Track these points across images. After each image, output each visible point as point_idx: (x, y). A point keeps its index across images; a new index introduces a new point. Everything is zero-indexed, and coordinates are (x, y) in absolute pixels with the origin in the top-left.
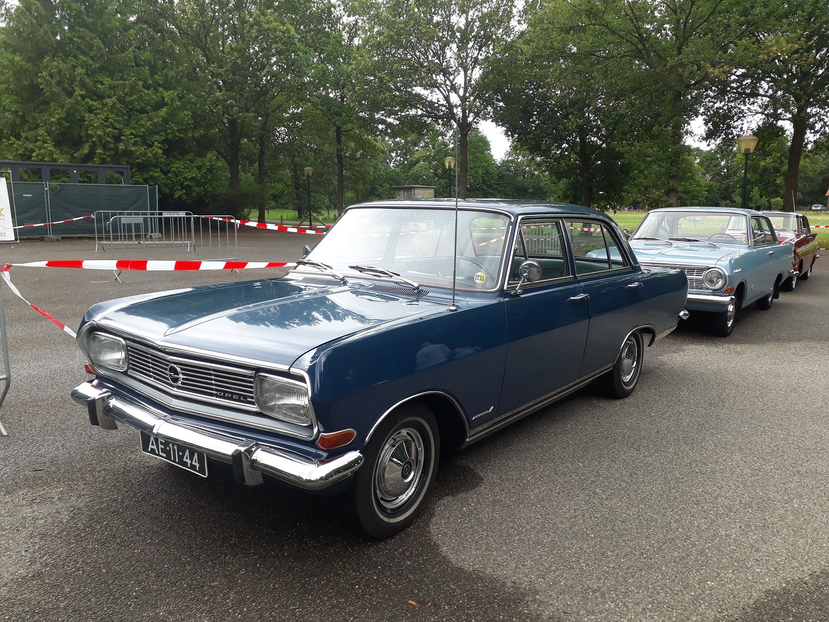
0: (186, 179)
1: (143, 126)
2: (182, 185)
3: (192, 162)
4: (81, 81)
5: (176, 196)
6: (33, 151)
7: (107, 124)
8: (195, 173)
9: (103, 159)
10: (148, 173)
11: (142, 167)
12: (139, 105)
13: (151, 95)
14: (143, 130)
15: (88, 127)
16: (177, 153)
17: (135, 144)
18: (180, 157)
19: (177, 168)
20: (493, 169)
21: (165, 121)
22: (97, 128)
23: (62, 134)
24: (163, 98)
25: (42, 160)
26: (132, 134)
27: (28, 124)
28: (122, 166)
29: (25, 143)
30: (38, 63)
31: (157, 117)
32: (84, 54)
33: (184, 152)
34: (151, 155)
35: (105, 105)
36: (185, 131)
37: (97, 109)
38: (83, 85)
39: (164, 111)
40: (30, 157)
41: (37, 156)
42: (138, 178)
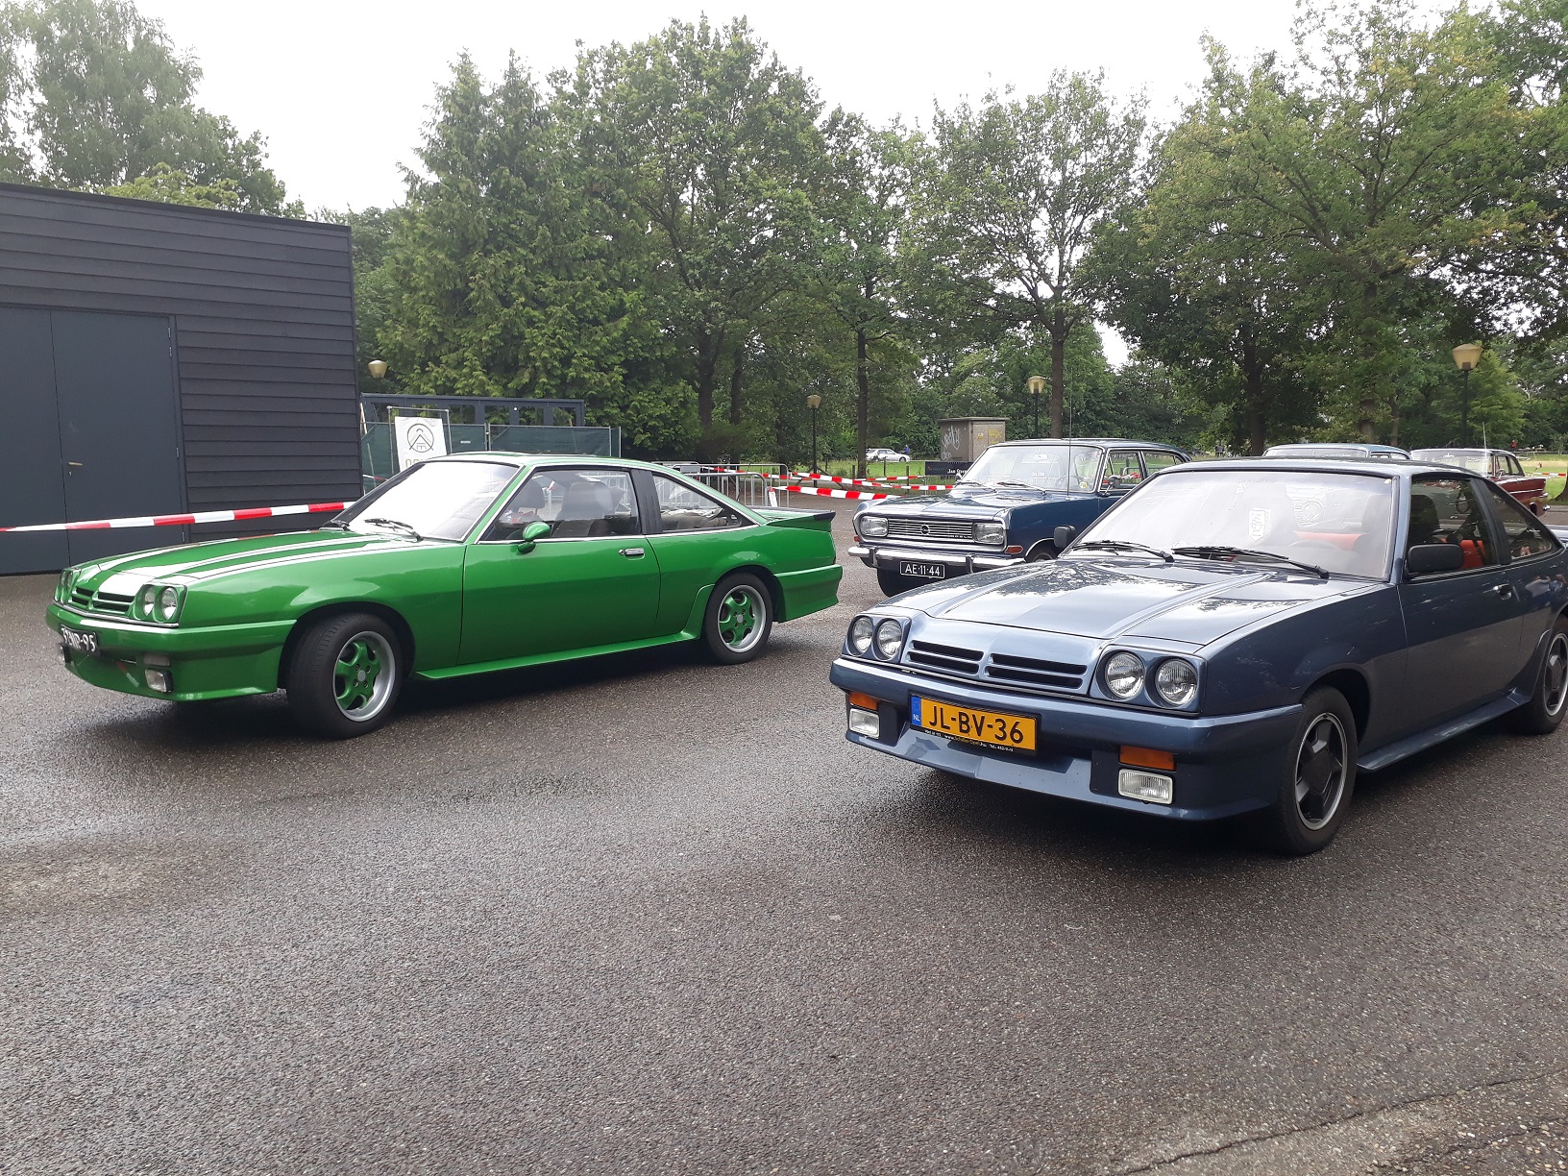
0: (651, 417)
1: (597, 343)
2: (644, 426)
3: (658, 393)
4: (521, 284)
5: (637, 442)
6: (455, 380)
7: (554, 341)
8: (664, 410)
9: (546, 390)
10: (602, 410)
11: (595, 402)
12: (592, 313)
13: (607, 299)
14: (598, 348)
15: (528, 346)
16: (638, 379)
17: (586, 370)
18: (642, 386)
19: (640, 401)
20: (1104, 382)
21: (626, 335)
22: (543, 348)
23: (493, 358)
24: (622, 302)
25: (470, 393)
26: (584, 355)
27: (447, 344)
28: (569, 401)
29: (445, 370)
30: (463, 260)
31: (616, 329)
32: (524, 245)
33: (646, 379)
34: (609, 384)
35: (550, 316)
36: (652, 349)
37: (540, 321)
38: (522, 288)
39: (624, 322)
40: (452, 391)
41: (463, 388)
42: (590, 416)
